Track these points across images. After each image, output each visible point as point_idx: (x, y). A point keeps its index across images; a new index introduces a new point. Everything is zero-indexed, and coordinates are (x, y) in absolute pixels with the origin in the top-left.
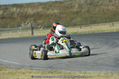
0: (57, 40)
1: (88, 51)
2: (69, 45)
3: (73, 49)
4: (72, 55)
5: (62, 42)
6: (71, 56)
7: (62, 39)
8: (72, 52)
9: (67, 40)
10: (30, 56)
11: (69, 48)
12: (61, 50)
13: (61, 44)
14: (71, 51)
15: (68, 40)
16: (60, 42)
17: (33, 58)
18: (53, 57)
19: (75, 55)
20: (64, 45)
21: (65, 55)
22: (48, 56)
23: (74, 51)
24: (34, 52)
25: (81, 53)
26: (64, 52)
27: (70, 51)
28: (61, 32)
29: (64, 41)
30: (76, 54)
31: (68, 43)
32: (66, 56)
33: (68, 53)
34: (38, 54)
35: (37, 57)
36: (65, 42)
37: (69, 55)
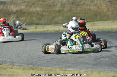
1: (100, 47)
2: (82, 41)
3: (85, 45)
4: (85, 50)
5: (75, 38)
6: (84, 52)
7: (75, 34)
8: (85, 48)
9: (80, 36)
10: (43, 51)
11: (82, 44)
12: (74, 45)
13: (74, 40)
16: (73, 37)
17: (46, 52)
18: (66, 52)
19: (87, 51)
20: (77, 40)
21: (77, 51)
22: (61, 51)
23: (87, 47)
24: (47, 46)
25: (94, 49)
26: (77, 48)
27: (83, 47)
28: (73, 28)
29: (77, 36)
31: (81, 39)
32: (79, 52)
33: (81, 48)
34: (51, 48)
35: (50, 52)
36: (78, 38)
37: (81, 51)
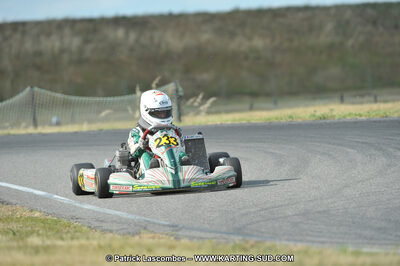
0: (145, 138)
1: (234, 173)
3: (185, 168)
4: (182, 185)
5: (158, 146)
6: (178, 189)
7: (159, 134)
8: (181, 178)
9: (172, 140)
11: (175, 165)
13: (155, 151)
14: (180, 174)
15: (175, 140)
16: (152, 144)
19: (189, 187)
20: (161, 153)
21: (159, 186)
22: (111, 187)
23: (189, 173)
25: (211, 181)
26: (158, 177)
27: (176, 173)
29: (164, 141)
30: (193, 184)
31: (174, 150)
32: (163, 189)
33: (171, 178)
34: (90, 178)
35: (87, 189)
36: (168, 145)
37: (171, 186)
